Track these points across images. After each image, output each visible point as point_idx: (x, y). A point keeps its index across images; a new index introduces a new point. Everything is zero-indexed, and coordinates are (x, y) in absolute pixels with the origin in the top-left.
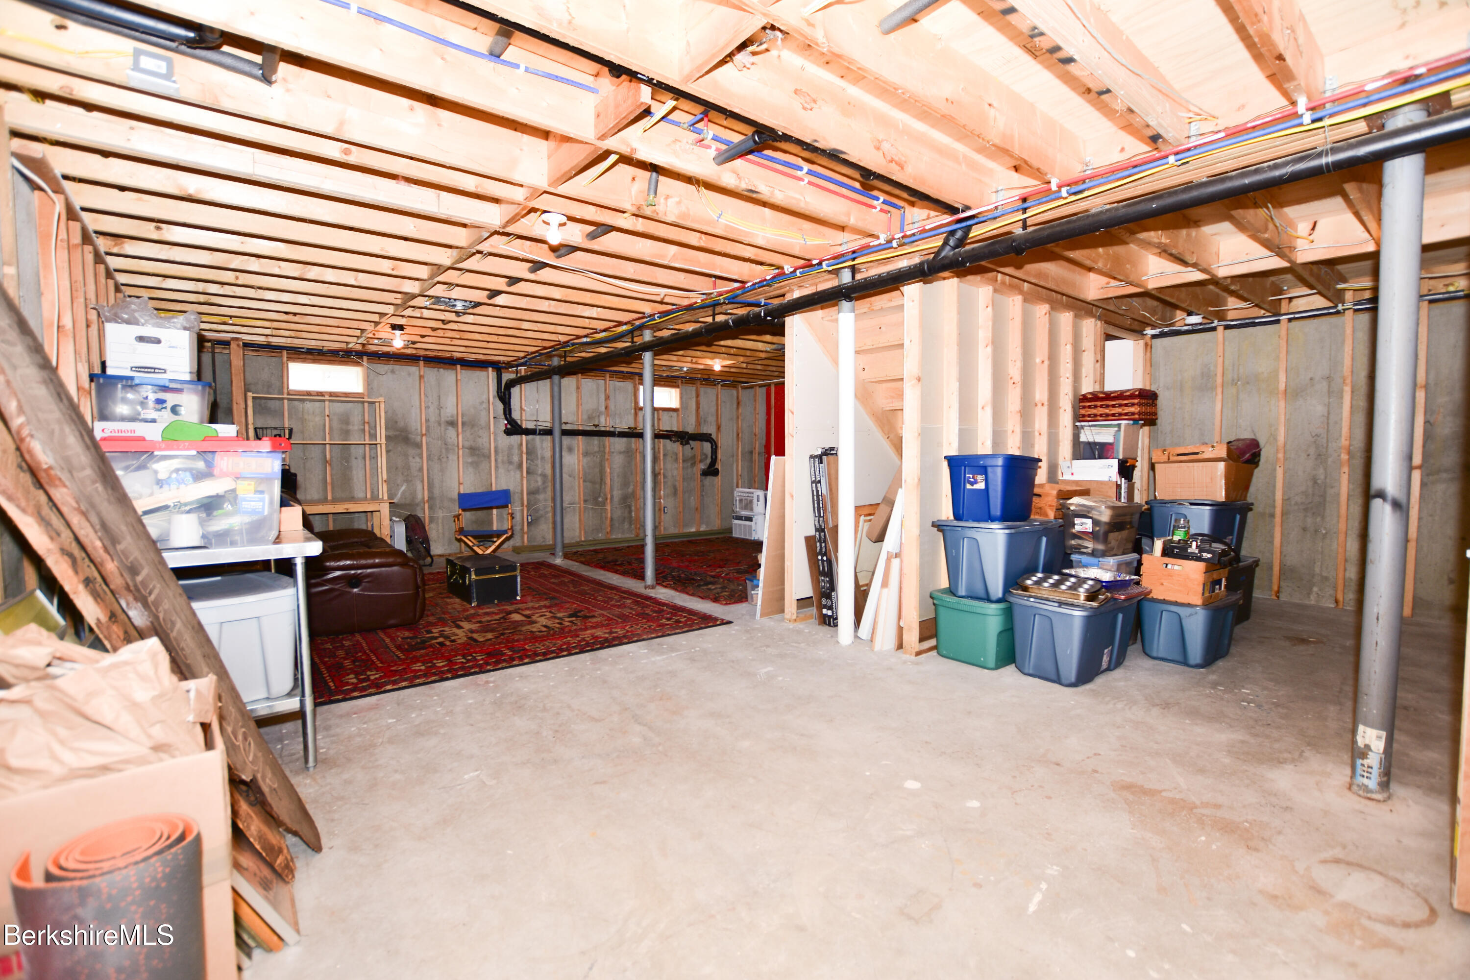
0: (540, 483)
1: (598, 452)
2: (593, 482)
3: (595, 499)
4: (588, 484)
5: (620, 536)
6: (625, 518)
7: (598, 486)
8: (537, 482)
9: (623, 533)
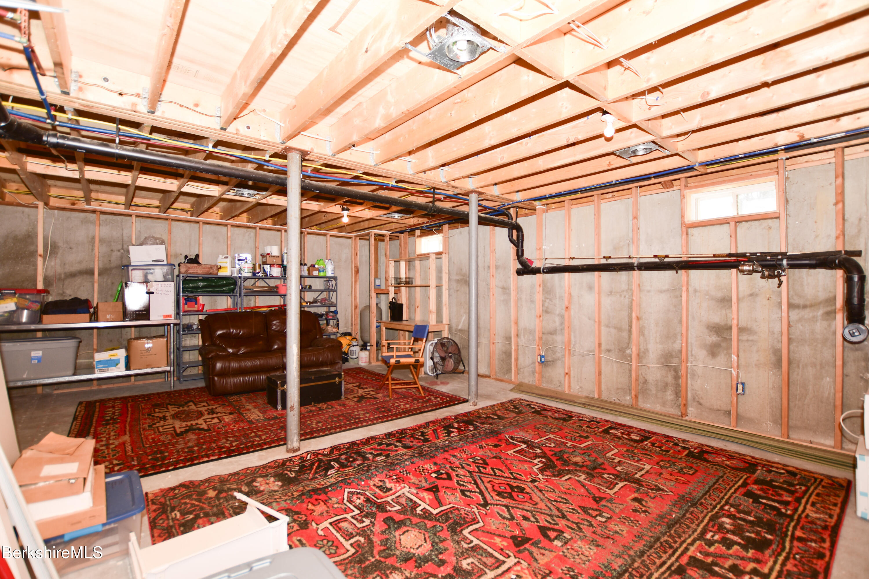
0: (558, 323)
1: (627, 291)
2: (620, 329)
3: (622, 350)
4: (613, 331)
5: (658, 408)
6: (666, 385)
7: (625, 334)
8: (555, 322)
9: (664, 404)
